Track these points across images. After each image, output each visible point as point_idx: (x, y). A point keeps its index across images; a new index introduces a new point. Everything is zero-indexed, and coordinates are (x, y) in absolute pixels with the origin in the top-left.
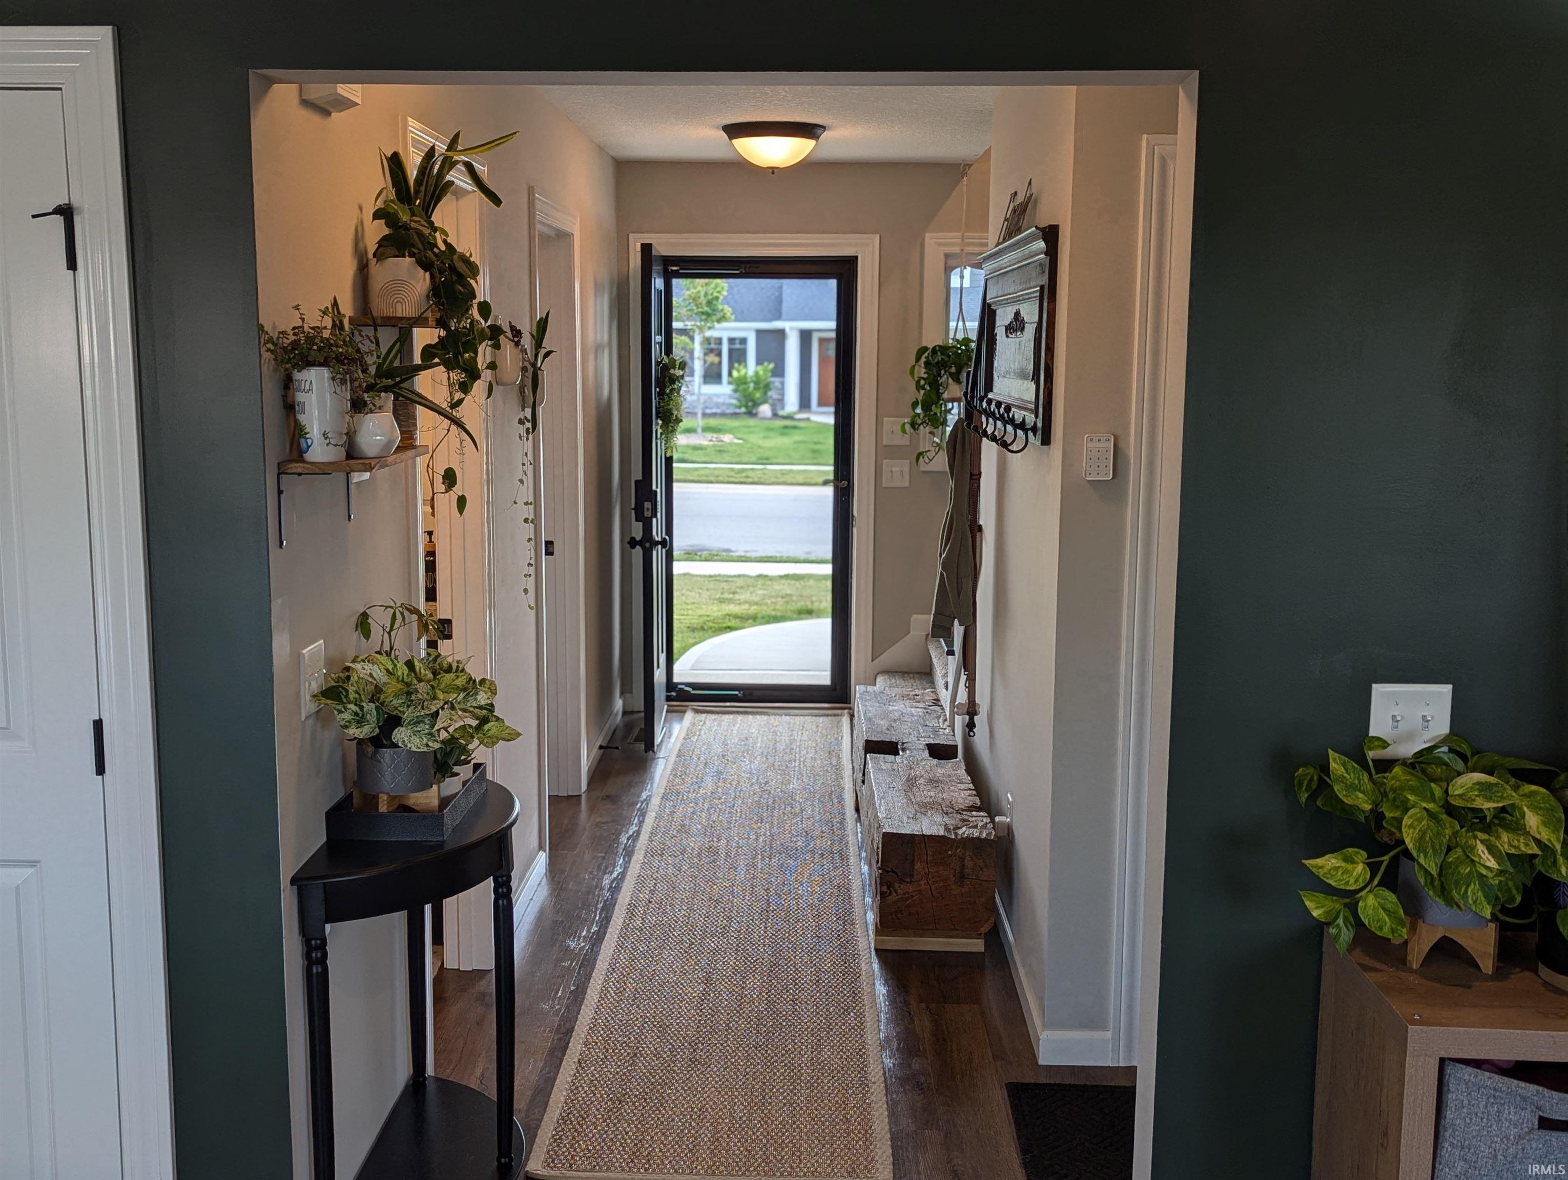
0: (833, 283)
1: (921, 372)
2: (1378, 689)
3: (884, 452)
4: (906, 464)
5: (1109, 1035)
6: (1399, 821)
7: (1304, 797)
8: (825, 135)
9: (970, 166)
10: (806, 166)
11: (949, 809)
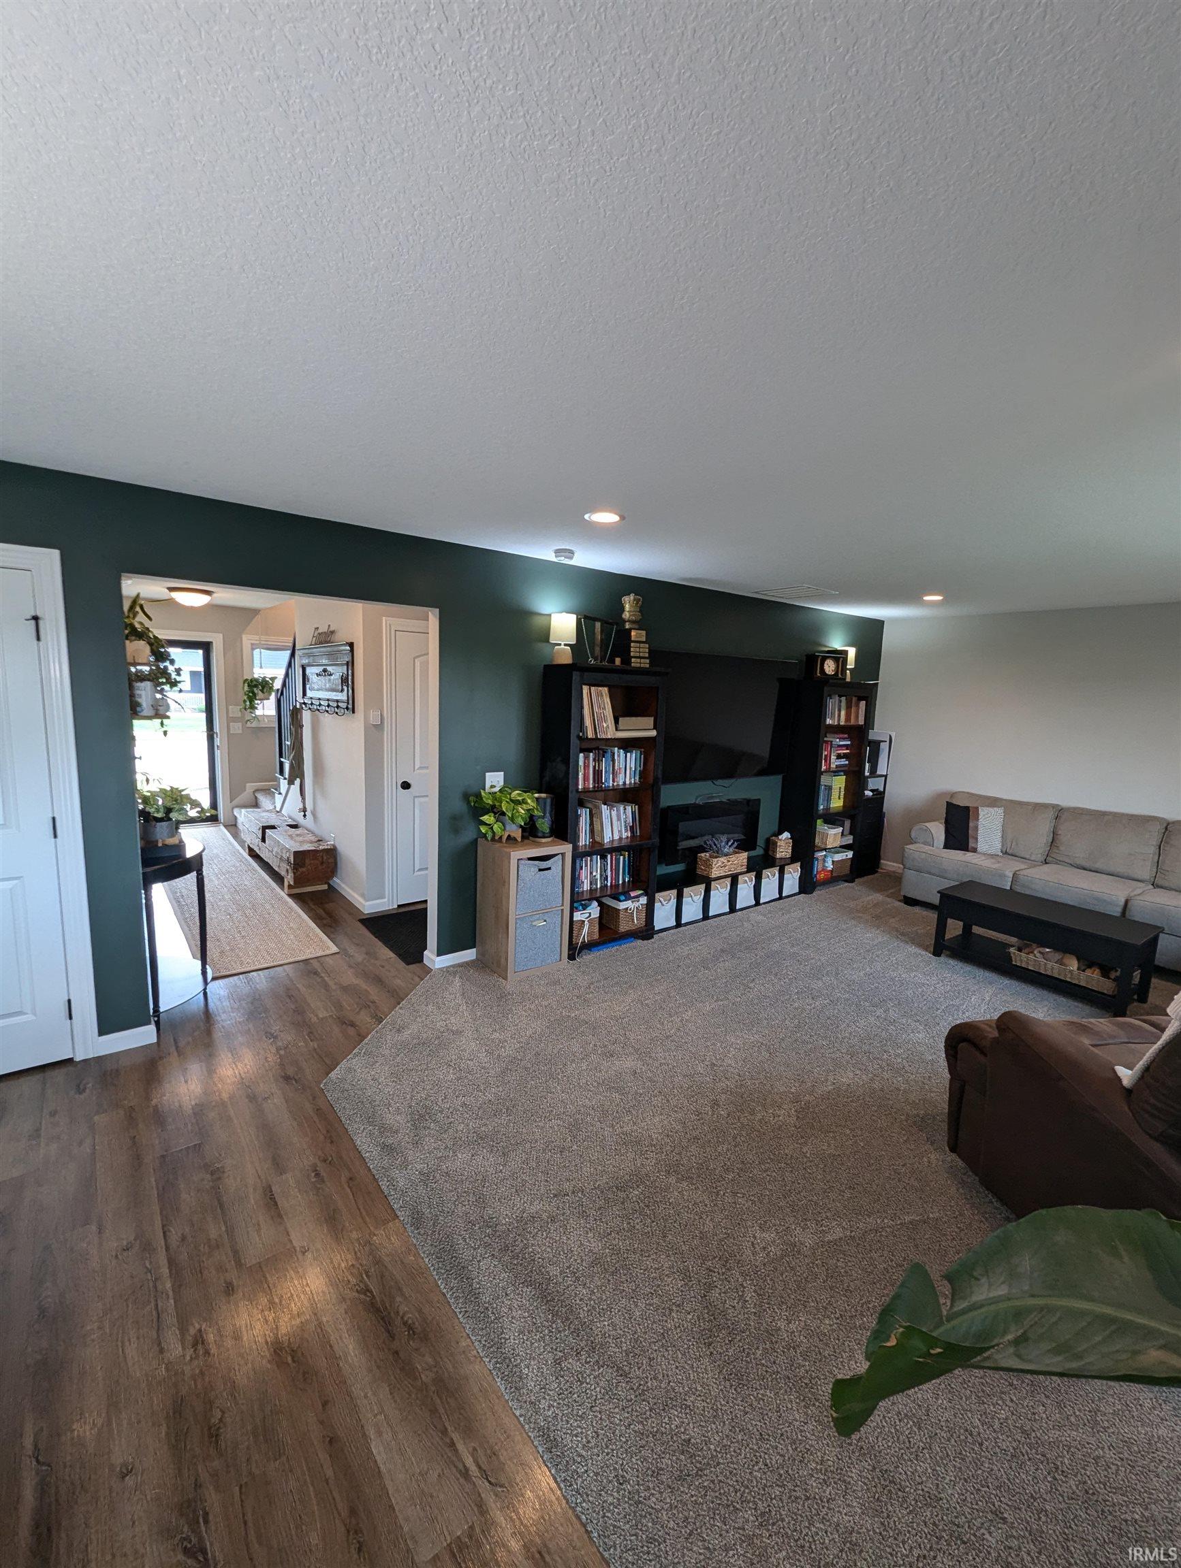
0: (201, 652)
1: (246, 688)
2: (487, 774)
3: (230, 720)
4: (240, 725)
5: (386, 900)
6: (501, 806)
7: (472, 804)
8: (215, 595)
9: (260, 611)
10: (209, 606)
11: (311, 842)
